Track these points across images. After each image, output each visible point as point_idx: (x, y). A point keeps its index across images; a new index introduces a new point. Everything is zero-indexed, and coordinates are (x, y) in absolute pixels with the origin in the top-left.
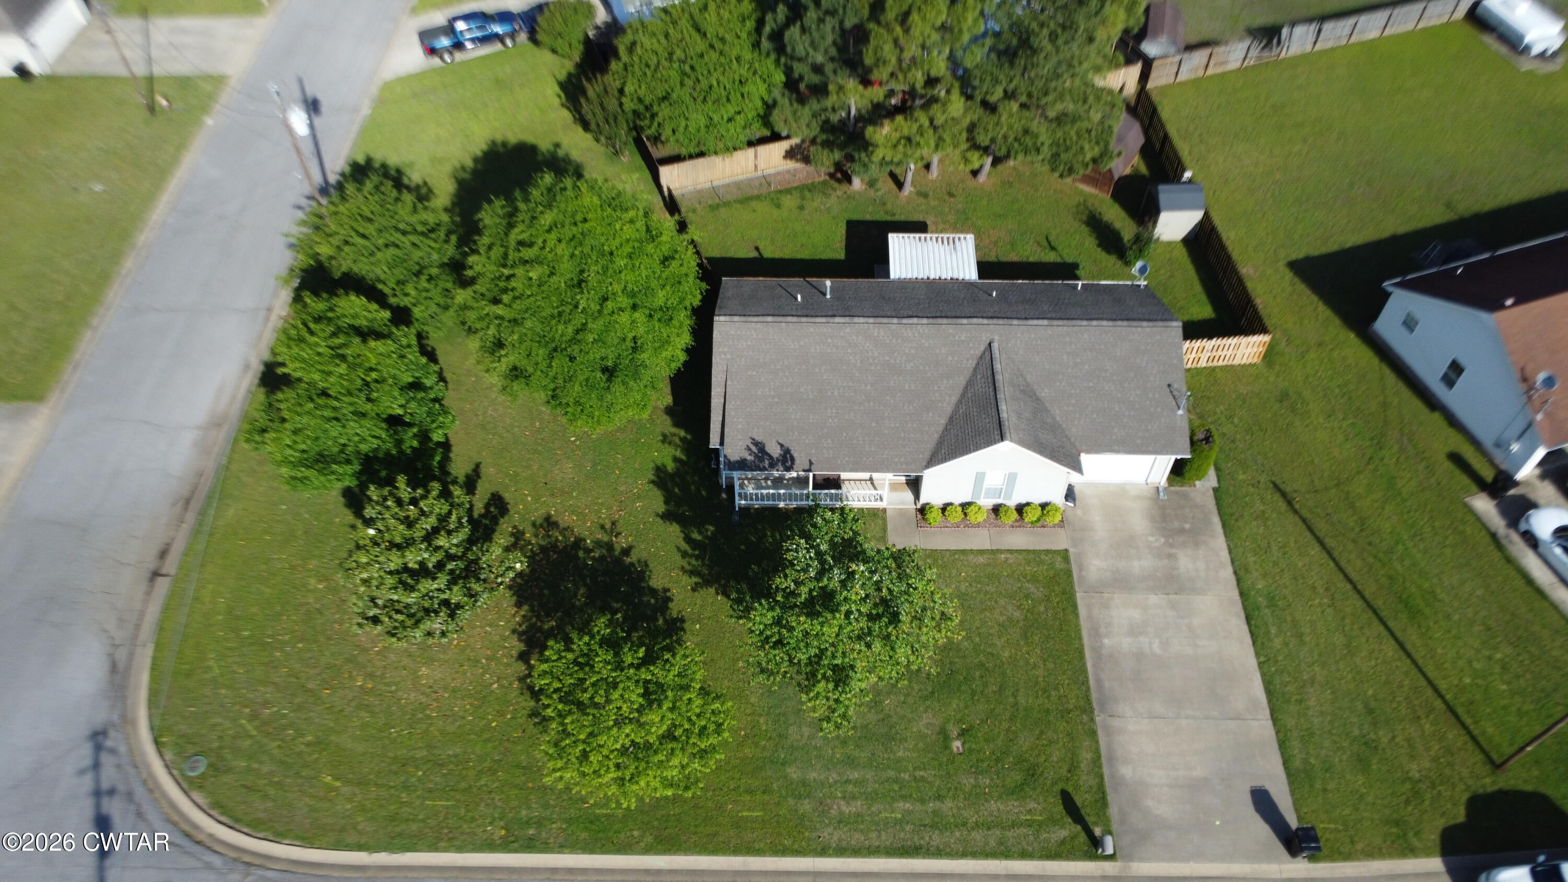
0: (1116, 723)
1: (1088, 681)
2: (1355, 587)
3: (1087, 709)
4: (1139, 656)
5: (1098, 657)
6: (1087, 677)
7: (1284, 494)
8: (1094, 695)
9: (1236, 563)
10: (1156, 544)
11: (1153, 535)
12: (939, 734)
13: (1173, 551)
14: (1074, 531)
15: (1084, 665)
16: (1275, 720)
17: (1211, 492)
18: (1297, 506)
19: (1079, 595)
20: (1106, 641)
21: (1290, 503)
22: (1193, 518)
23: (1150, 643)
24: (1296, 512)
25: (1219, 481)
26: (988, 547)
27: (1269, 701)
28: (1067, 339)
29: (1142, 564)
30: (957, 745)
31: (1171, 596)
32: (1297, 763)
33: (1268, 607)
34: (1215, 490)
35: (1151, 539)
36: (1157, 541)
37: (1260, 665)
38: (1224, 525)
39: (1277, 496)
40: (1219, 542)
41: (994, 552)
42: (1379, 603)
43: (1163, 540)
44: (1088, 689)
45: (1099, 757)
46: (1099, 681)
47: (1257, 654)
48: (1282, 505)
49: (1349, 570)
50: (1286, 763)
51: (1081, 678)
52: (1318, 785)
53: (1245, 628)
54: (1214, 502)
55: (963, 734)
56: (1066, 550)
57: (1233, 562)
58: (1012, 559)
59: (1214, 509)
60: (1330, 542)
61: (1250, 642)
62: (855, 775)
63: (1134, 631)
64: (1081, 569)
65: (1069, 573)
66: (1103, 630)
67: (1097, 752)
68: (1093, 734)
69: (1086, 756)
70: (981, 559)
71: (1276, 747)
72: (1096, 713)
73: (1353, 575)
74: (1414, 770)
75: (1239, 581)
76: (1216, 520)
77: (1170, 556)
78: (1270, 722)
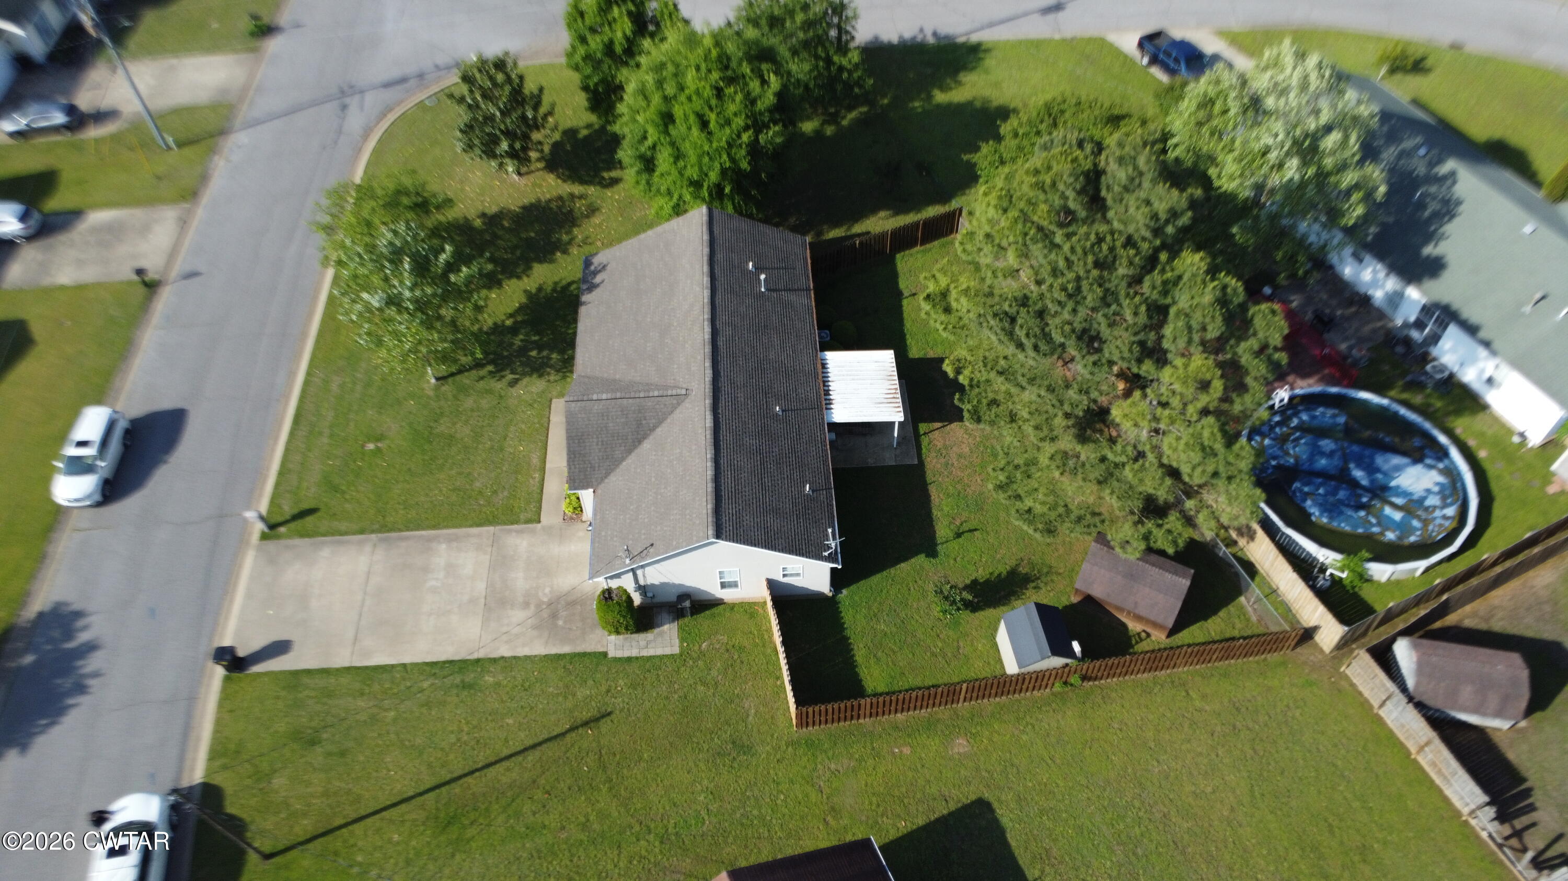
0: (368, 548)
1: (408, 530)
2: (477, 770)
3: (384, 528)
4: (426, 570)
5: (430, 540)
6: (412, 530)
7: (597, 720)
8: (394, 535)
9: (514, 662)
10: (540, 594)
11: (550, 592)
12: (382, 435)
13: (532, 607)
14: (561, 529)
15: (423, 529)
16: (348, 669)
17: (601, 650)
18: (580, 730)
19: (491, 528)
20: (444, 546)
21: (586, 724)
22: (570, 629)
23: (437, 579)
24: (572, 729)
25: (617, 660)
26: (548, 466)
27: (367, 668)
28: (694, 447)
29: (520, 581)
30: (371, 446)
31: (483, 600)
32: (306, 680)
33: (463, 681)
34: (605, 654)
35: (547, 590)
36: (545, 595)
37: (404, 666)
38: (559, 657)
39: (593, 713)
40: (539, 648)
41: (543, 470)
42: (456, 788)
43: (545, 600)
44: (400, 530)
45: (341, 534)
46: (407, 538)
47: (412, 664)
48: (586, 715)
49: (499, 768)
50: (308, 672)
51: (411, 525)
52: (283, 693)
53: (443, 658)
54: (588, 650)
55: (378, 450)
56: (539, 522)
57: (515, 658)
58: (534, 483)
59: (580, 649)
60: (531, 757)
61: (427, 660)
62: (359, 388)
63: (450, 569)
64: (517, 532)
65: (516, 522)
66: (455, 544)
67: (346, 533)
68: (362, 532)
69: (343, 526)
70: (535, 461)
71: (325, 666)
72: (379, 535)
73: (492, 772)
74: (279, 782)
75: (494, 661)
76: (566, 649)
77: (526, 605)
78: (347, 664)
